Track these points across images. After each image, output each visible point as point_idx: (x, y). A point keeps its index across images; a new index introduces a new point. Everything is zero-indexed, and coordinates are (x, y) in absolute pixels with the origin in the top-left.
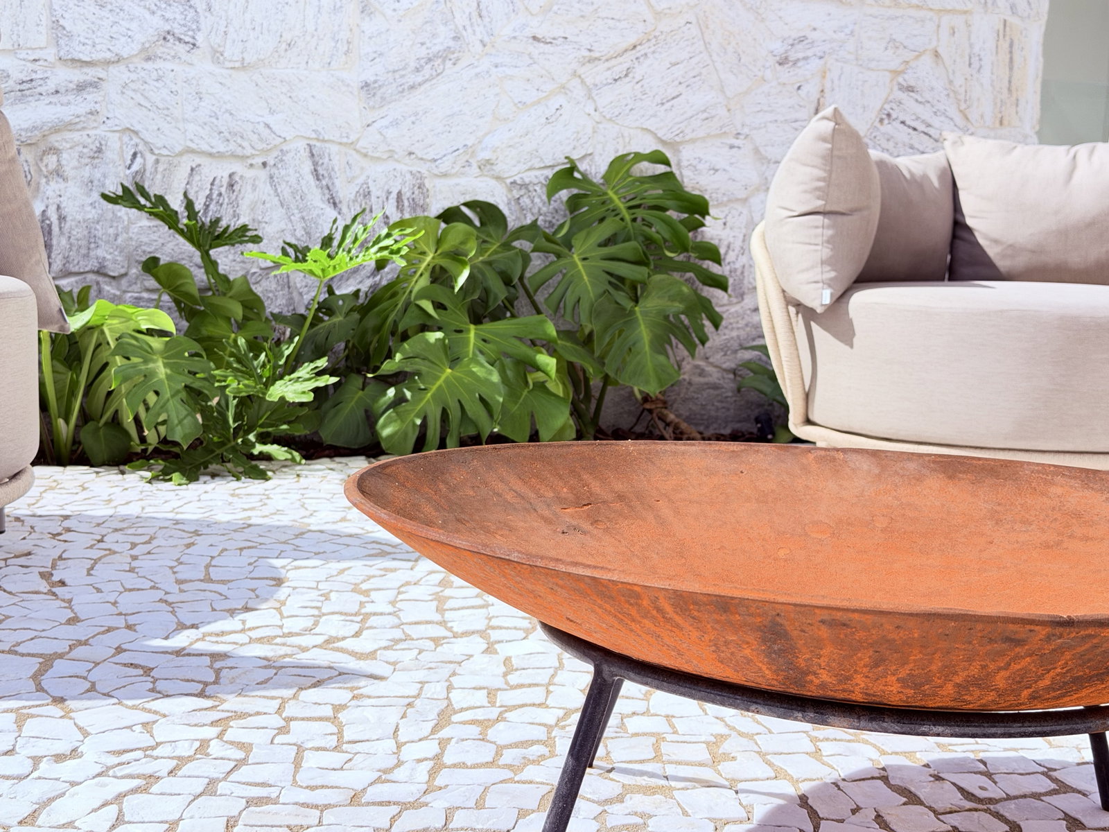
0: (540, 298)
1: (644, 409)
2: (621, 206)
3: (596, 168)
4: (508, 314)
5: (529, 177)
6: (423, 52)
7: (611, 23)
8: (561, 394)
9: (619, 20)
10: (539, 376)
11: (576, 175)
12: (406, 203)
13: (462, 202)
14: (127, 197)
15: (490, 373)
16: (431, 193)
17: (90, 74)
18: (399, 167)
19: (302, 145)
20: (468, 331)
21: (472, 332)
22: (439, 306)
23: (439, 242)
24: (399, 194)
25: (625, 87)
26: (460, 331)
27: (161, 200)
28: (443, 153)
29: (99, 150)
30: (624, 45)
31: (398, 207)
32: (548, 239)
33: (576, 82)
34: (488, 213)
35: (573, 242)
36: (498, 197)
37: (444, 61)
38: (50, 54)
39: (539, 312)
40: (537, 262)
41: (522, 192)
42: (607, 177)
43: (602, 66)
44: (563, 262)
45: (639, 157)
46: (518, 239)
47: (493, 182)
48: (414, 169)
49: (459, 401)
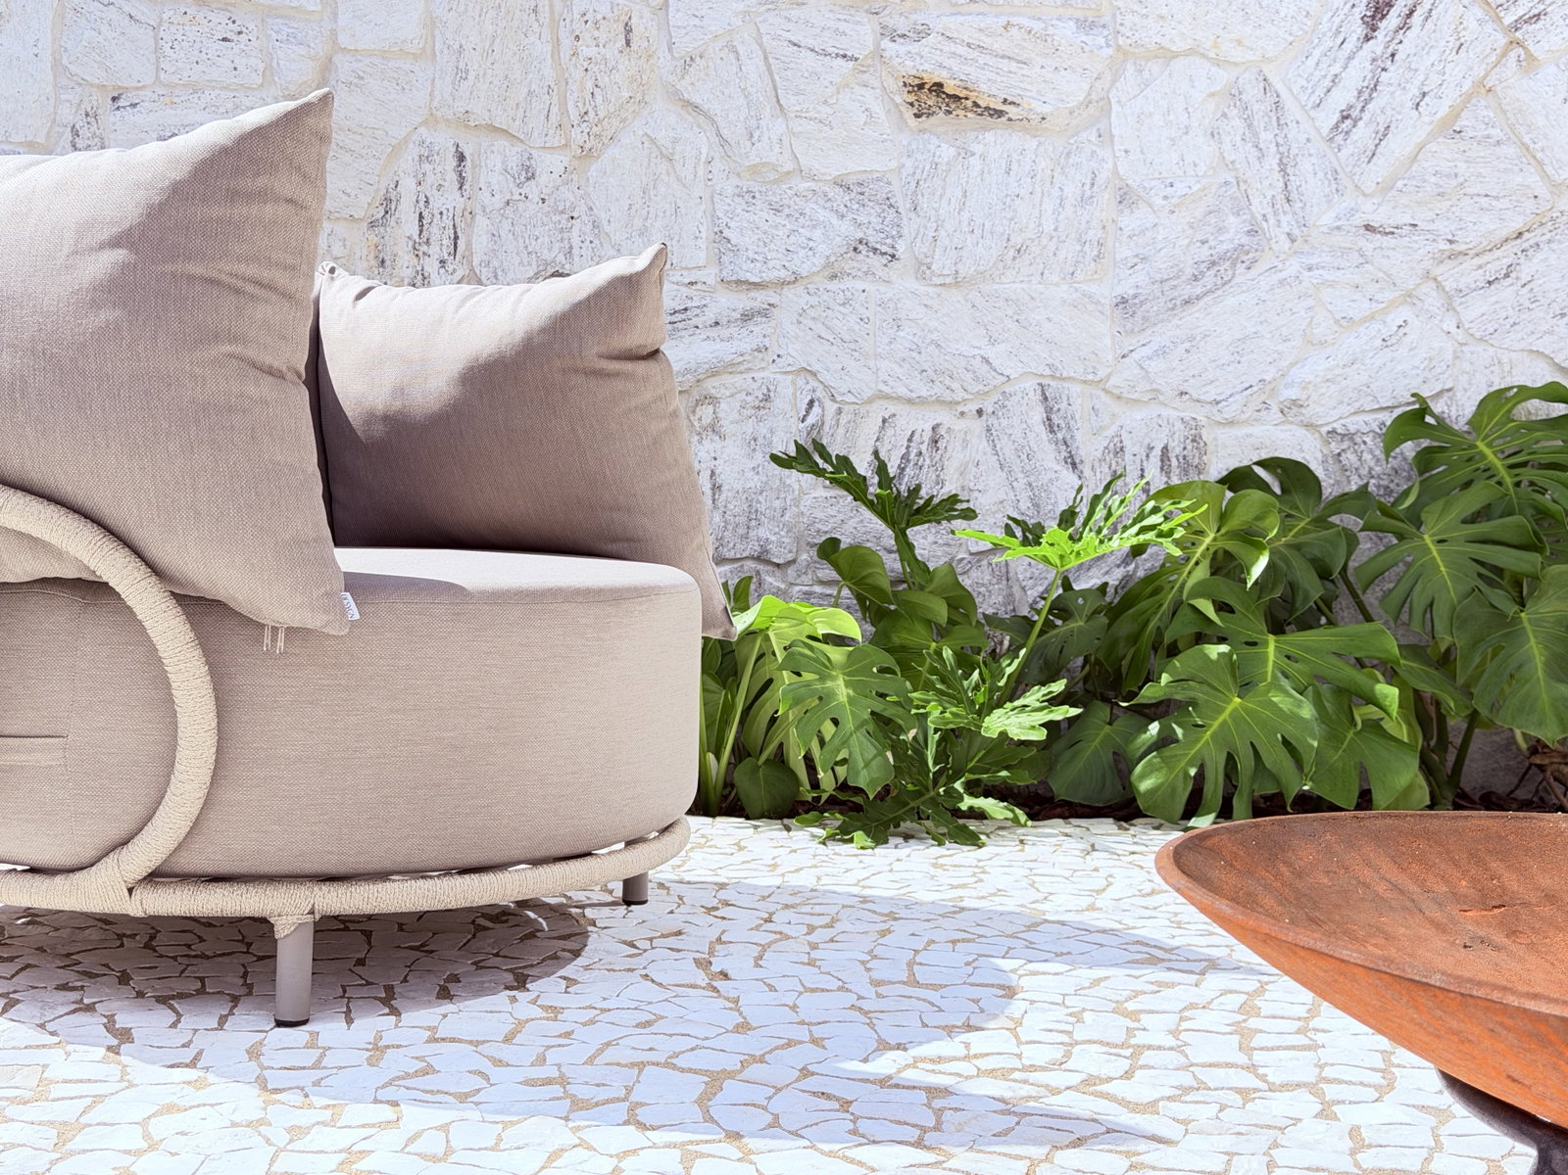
0: (1371, 598)
1: (1531, 764)
2: (1499, 464)
3: (1458, 409)
4: (1323, 620)
5: (1355, 424)
6: (1204, 253)
7: (1484, 201)
8: (1406, 740)
9: (1496, 198)
10: (1372, 711)
11: (1429, 419)
12: (1174, 462)
13: (1255, 460)
14: (804, 458)
15: (1299, 705)
16: (1210, 448)
17: (759, 299)
18: (1165, 412)
19: (1031, 385)
20: (1266, 644)
21: (1271, 645)
22: (1222, 607)
23: (1223, 517)
24: (1165, 449)
25: (1505, 292)
26: (1254, 644)
27: (844, 462)
28: (1229, 393)
29: (767, 398)
30: (1505, 233)
31: (1162, 469)
32: (1386, 512)
33: (1428, 288)
34: (1294, 475)
35: (1423, 516)
36: (1309, 452)
37: (1234, 265)
38: (710, 275)
39: (1368, 619)
40: (1367, 546)
41: (1345, 446)
42: (1475, 422)
43: (1469, 264)
44: (1406, 546)
45: (1525, 393)
46: (1338, 513)
47: (1301, 432)
48: (1187, 415)
49: (1252, 743)
